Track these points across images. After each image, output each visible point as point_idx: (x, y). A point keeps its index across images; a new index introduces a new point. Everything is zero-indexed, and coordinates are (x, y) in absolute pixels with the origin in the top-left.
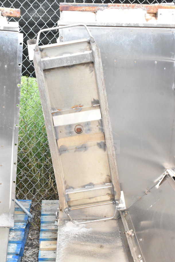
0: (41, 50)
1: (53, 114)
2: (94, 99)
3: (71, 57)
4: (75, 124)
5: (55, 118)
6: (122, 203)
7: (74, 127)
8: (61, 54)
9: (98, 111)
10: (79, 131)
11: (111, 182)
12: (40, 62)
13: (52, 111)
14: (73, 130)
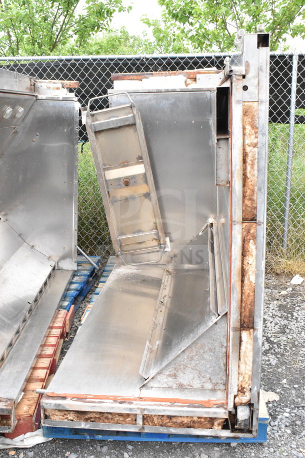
0: (93, 115)
1: (104, 169)
2: (139, 156)
3: (116, 120)
4: (122, 178)
5: (106, 172)
6: (168, 248)
7: (122, 180)
8: (110, 118)
9: (142, 166)
10: (127, 184)
11: (157, 229)
12: (91, 125)
13: (104, 167)
14: (122, 183)
